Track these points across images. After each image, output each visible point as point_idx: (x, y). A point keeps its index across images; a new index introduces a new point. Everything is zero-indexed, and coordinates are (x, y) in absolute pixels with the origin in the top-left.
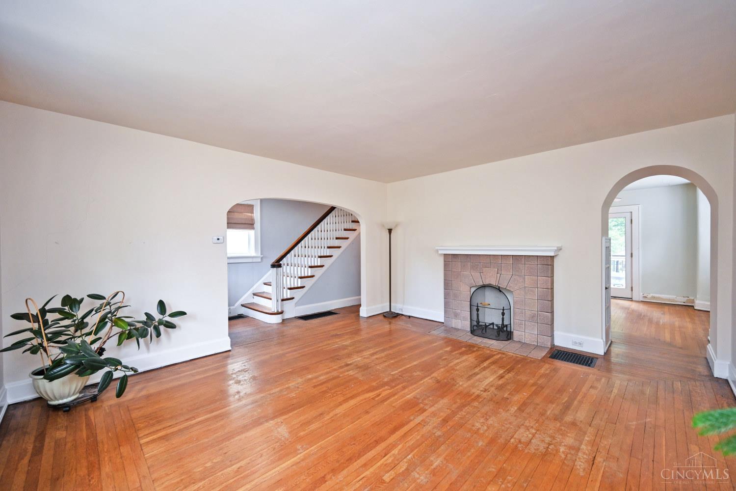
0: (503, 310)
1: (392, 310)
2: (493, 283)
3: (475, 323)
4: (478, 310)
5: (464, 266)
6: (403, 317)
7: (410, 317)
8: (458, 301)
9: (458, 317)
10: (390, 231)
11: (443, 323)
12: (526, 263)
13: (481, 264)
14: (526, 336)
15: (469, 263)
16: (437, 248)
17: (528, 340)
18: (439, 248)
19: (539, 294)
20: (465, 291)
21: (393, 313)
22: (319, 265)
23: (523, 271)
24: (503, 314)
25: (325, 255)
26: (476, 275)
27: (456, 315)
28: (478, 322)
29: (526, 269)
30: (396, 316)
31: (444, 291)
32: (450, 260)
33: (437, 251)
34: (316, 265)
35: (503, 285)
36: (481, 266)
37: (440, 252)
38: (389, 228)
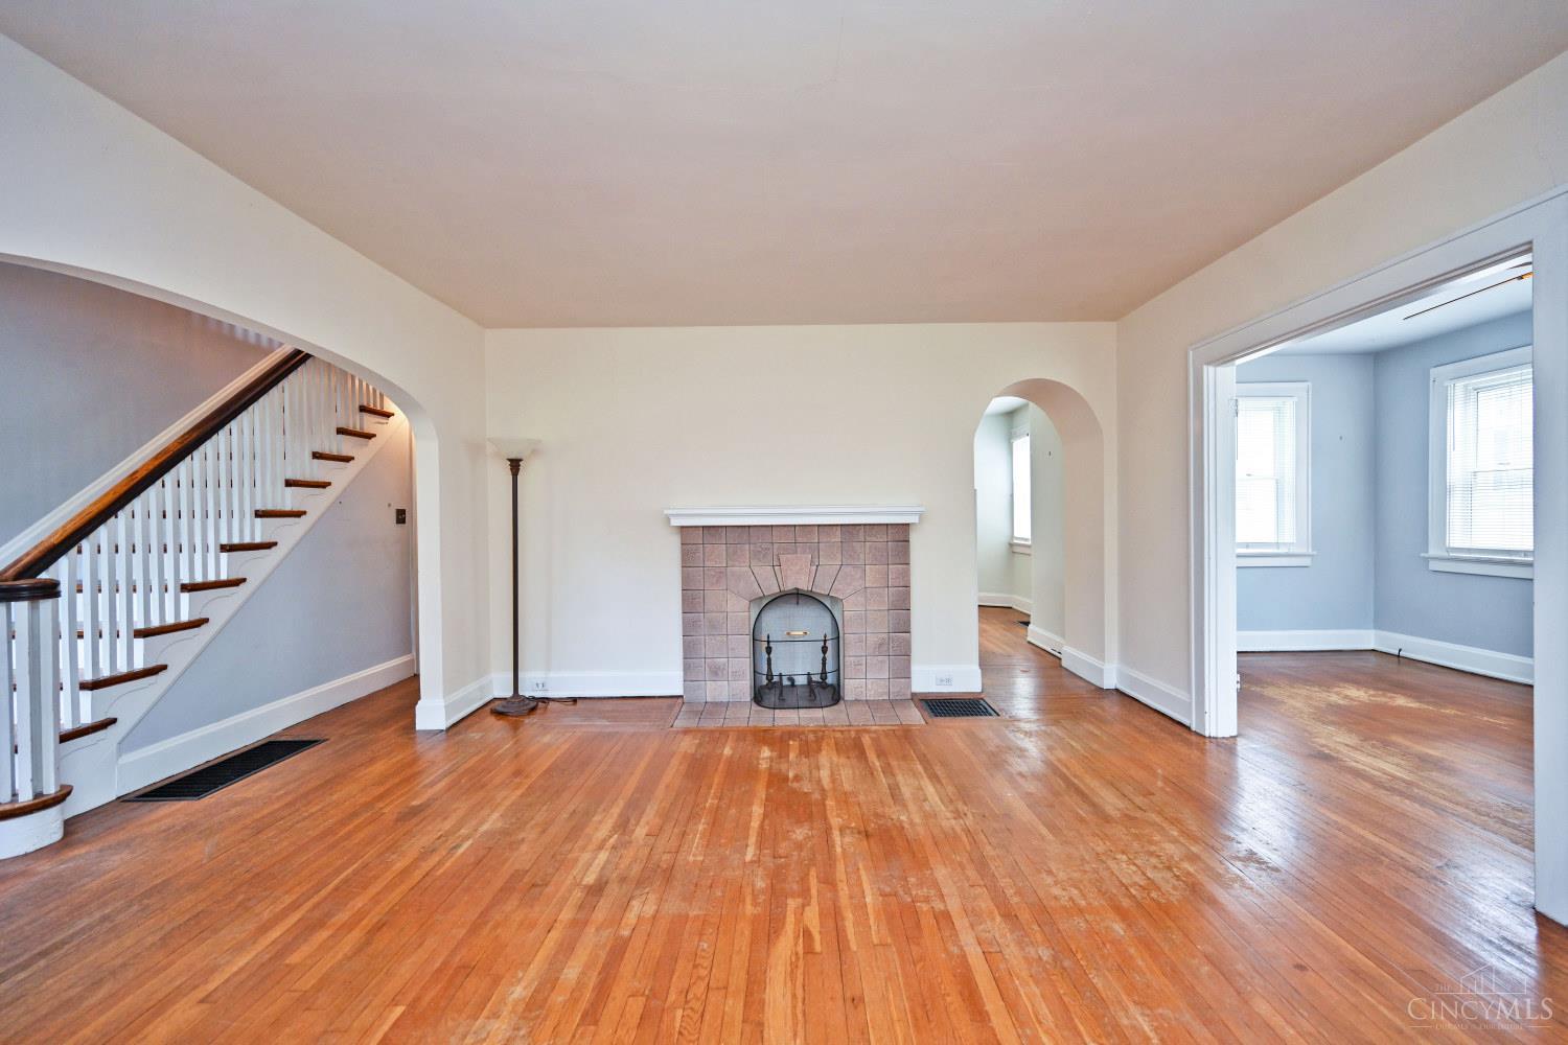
0: (825, 641)
1: (521, 693)
2: (804, 586)
3: (765, 682)
4: (769, 650)
5: (735, 553)
6: (551, 703)
7: (575, 700)
8: (718, 638)
9: (720, 674)
10: (515, 465)
11: (682, 697)
12: (868, 539)
13: (776, 546)
14: (869, 686)
15: (747, 546)
16: (666, 512)
17: (873, 692)
18: (670, 512)
19: (891, 599)
20: (737, 610)
21: (525, 698)
22: (224, 577)
23: (862, 556)
24: (824, 650)
25: (247, 540)
26: (764, 572)
27: (716, 673)
28: (770, 676)
29: (867, 551)
30: (536, 705)
31: (683, 619)
32: (696, 540)
33: (668, 519)
34: (212, 577)
35: (821, 588)
36: (775, 552)
37: (676, 522)
38: (513, 457)
